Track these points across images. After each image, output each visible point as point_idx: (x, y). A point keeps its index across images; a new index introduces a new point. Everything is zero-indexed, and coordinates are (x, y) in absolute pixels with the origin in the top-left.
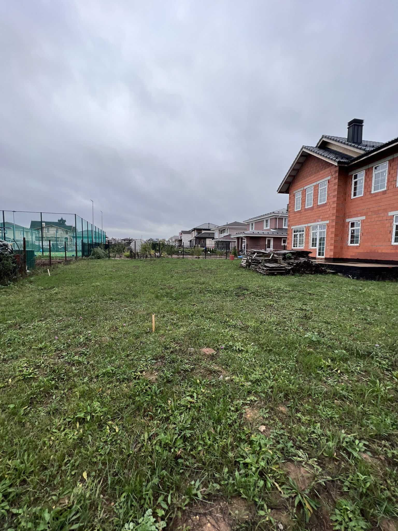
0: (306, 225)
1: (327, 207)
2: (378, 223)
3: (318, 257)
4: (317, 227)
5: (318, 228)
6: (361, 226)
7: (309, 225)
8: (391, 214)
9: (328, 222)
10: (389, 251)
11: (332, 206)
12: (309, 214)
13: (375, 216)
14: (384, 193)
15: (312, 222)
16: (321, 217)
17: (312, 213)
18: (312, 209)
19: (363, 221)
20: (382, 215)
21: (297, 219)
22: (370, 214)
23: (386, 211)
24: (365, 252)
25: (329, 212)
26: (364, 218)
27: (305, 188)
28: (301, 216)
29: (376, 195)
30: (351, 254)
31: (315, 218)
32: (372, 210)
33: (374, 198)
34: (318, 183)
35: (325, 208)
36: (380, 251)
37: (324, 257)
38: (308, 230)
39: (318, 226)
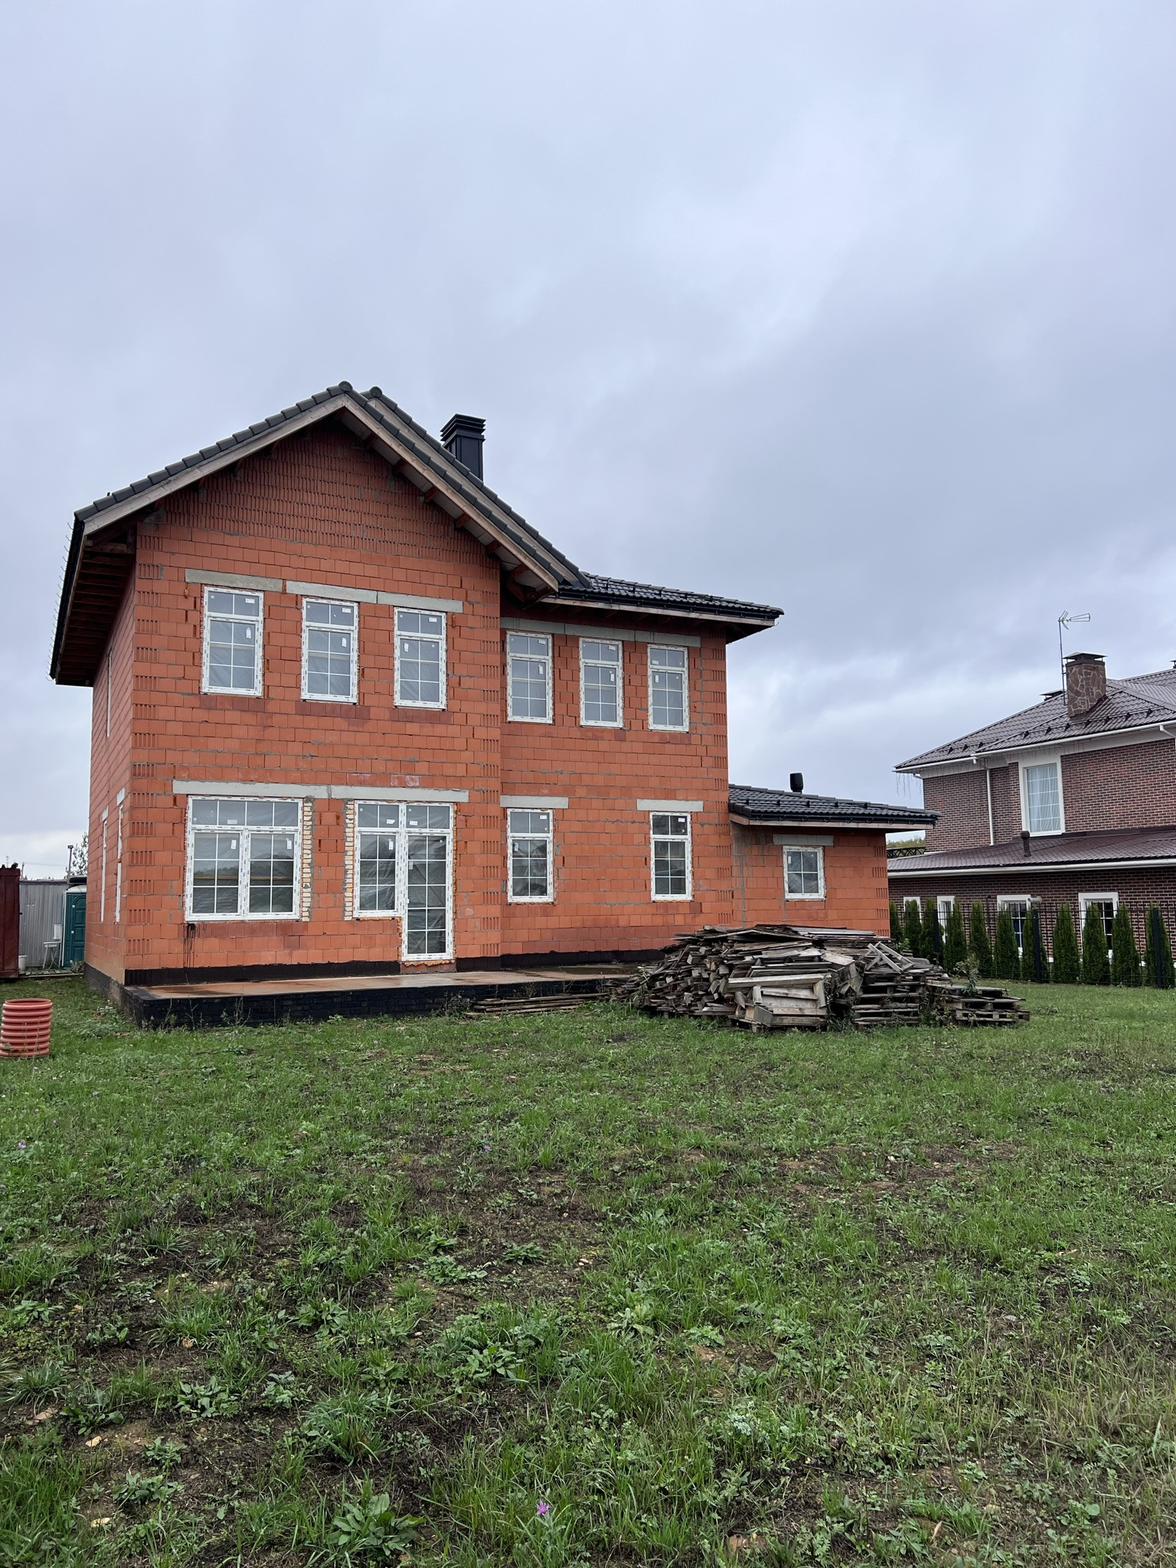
0: (320, 792)
1: (453, 730)
2: (610, 828)
3: (407, 957)
4: (391, 811)
5: (402, 818)
6: (555, 830)
7: (339, 792)
8: (643, 805)
9: (463, 797)
10: (646, 920)
11: (480, 733)
12: (332, 737)
13: (597, 803)
14: (619, 734)
15: (361, 783)
16: (422, 768)
17: (363, 738)
18: (357, 714)
19: (560, 814)
20: (620, 804)
21: (234, 744)
22: (581, 792)
23: (629, 793)
24: (578, 924)
25: (467, 756)
26: (562, 802)
27: (293, 588)
28: (271, 733)
29: (597, 733)
30: (523, 935)
31: (380, 767)
32: (586, 779)
33: (592, 745)
34: (386, 599)
35: (440, 729)
36: (623, 922)
37: (448, 955)
38: (329, 818)
39: (403, 807)
